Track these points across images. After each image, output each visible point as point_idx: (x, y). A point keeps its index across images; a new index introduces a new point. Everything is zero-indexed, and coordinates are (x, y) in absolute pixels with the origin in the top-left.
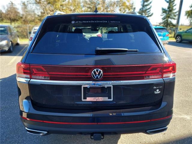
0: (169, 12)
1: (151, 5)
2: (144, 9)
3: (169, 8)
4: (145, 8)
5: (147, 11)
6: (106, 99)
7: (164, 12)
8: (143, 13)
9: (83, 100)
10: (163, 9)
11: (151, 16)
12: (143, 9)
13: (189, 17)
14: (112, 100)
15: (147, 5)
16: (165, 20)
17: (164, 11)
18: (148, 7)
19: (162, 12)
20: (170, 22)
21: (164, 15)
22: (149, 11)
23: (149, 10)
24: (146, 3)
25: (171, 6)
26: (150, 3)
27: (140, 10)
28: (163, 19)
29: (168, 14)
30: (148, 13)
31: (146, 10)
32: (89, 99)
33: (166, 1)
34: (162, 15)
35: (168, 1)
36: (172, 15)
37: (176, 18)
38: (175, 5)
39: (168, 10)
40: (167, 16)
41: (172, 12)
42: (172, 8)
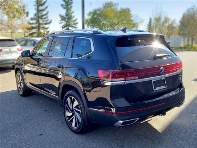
0: (68, 20)
1: (47, 10)
2: (40, 15)
3: (67, 15)
4: (40, 13)
5: (44, 17)
6: (163, 87)
7: (62, 20)
8: (40, 20)
9: (155, 90)
10: (61, 16)
11: (49, 23)
12: (38, 14)
13: (89, 26)
14: (166, 87)
15: (42, 10)
16: (66, 28)
17: (63, 18)
18: (44, 13)
19: (61, 20)
21: (63, 23)
22: (46, 18)
23: (46, 16)
24: (41, 8)
25: (69, 13)
26: (46, 8)
27: (35, 15)
28: (63, 26)
29: (68, 22)
30: (46, 20)
31: (42, 16)
32: (157, 89)
33: (63, 7)
34: (61, 23)
35: (65, 7)
36: (72, 23)
37: (76, 27)
38: (73, 12)
39: (67, 17)
40: (67, 24)
41: (71, 20)
42: (70, 15)
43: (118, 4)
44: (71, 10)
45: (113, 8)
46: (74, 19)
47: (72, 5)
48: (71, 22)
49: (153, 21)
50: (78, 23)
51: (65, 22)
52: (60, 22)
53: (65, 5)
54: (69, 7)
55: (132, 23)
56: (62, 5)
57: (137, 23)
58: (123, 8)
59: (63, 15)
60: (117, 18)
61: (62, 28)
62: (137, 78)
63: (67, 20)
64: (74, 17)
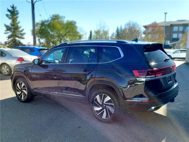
3: (13, 25)
7: (8, 30)
10: (6, 26)
14: (172, 82)
16: (12, 38)
17: (8, 28)
19: (6, 30)
20: (19, 41)
21: (8, 33)
25: (15, 23)
28: (9, 37)
29: (14, 32)
33: (8, 17)
34: (7, 33)
35: (11, 17)
36: (18, 34)
37: (23, 37)
38: (19, 23)
39: (13, 27)
40: (13, 34)
41: (17, 31)
42: (16, 25)
43: (64, 17)
44: (16, 21)
45: (60, 20)
46: (21, 29)
47: (18, 15)
48: (17, 32)
49: (93, 34)
50: (25, 34)
51: (10, 32)
52: (5, 32)
53: (11, 16)
54: (15, 17)
55: (78, 34)
56: (7, 15)
57: (82, 35)
58: (69, 21)
59: (8, 26)
60: (64, 30)
61: (7, 38)
62: (161, 75)
63: (13, 30)
64: (20, 27)
